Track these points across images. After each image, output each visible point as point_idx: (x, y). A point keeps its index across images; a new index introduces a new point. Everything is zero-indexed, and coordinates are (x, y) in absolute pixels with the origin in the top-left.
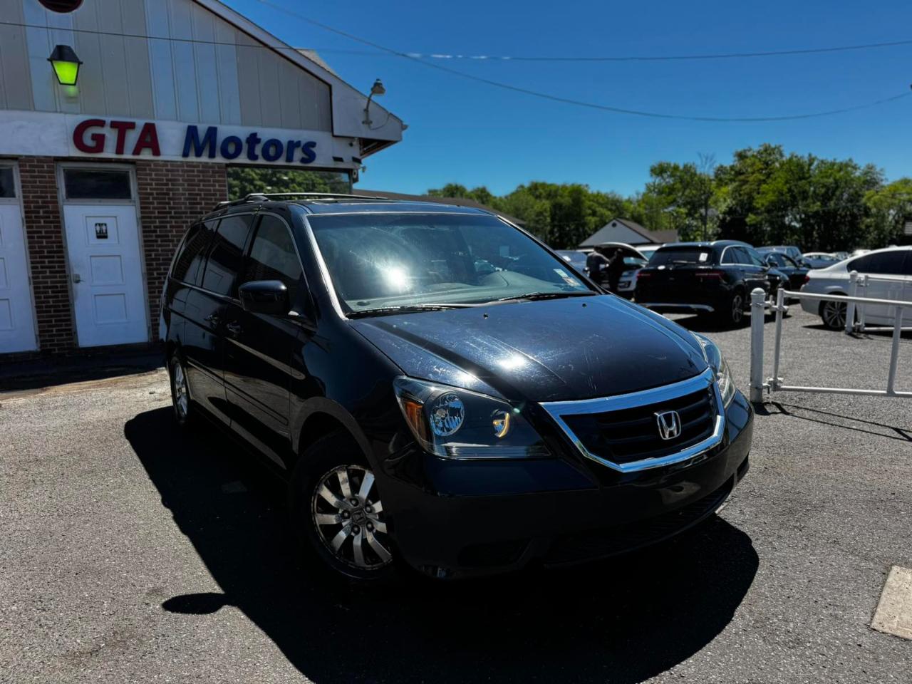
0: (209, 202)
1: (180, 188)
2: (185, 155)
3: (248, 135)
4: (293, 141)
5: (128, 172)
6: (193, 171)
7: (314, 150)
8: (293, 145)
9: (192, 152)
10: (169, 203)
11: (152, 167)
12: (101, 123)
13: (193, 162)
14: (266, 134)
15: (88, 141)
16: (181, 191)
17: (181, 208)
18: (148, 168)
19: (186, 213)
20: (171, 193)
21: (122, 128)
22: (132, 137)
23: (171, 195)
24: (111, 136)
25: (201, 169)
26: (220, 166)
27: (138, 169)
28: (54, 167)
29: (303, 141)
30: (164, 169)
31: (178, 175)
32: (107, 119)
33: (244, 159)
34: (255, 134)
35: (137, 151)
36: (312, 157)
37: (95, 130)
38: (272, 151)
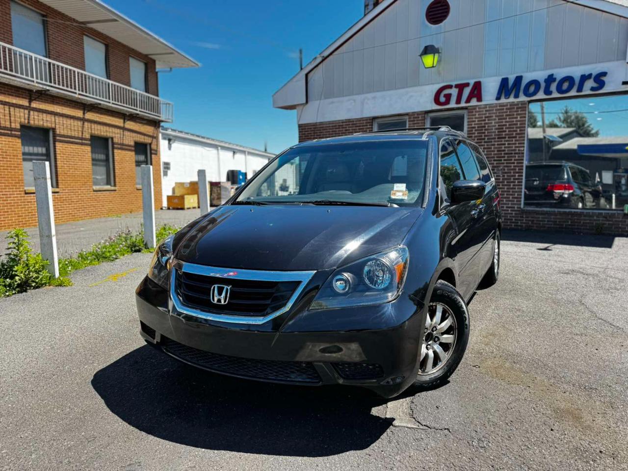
0: (512, 130)
1: (493, 122)
2: (498, 98)
3: (546, 77)
4: (585, 75)
5: (464, 115)
6: (503, 109)
7: (604, 79)
8: (584, 78)
9: (503, 96)
10: (485, 133)
11: (477, 110)
12: (450, 87)
13: (503, 103)
14: (560, 73)
15: (442, 99)
16: (493, 124)
17: (492, 135)
18: (474, 111)
19: (495, 138)
20: (487, 126)
21: (461, 87)
22: (467, 92)
23: (486, 128)
24: (454, 92)
25: (509, 107)
26: (523, 103)
27: (469, 112)
28: (425, 117)
29: (594, 73)
30: (484, 110)
31: (493, 113)
32: (454, 84)
33: (541, 95)
34: (552, 75)
35: (468, 101)
36: (602, 84)
37: (447, 92)
38: (565, 85)
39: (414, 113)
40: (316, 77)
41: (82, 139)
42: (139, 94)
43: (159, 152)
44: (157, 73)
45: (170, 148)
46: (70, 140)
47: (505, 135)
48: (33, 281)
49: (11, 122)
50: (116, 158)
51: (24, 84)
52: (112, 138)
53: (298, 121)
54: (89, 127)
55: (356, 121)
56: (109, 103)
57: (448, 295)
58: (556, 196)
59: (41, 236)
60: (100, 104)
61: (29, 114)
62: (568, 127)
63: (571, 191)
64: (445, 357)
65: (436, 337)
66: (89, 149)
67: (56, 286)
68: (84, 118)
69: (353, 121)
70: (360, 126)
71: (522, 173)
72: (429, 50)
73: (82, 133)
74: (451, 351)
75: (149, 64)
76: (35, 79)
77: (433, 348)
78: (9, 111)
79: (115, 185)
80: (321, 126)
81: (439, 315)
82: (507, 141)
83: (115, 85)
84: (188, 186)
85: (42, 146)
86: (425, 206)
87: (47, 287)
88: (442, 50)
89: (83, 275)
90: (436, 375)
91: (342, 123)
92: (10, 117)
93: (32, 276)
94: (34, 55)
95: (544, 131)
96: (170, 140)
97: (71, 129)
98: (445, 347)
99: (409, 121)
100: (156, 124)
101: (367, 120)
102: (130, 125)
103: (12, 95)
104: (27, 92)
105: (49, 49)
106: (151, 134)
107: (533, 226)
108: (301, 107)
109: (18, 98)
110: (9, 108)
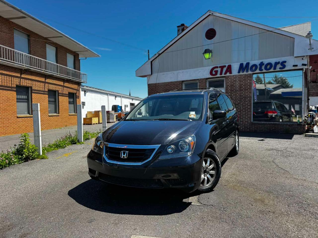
0: (246, 86)
1: (237, 83)
2: (239, 72)
3: (260, 63)
4: (276, 62)
5: (224, 80)
6: (241, 77)
7: (285, 64)
8: (276, 64)
9: (241, 71)
10: (233, 88)
11: (230, 77)
12: (217, 67)
13: (241, 74)
14: (266, 61)
15: (214, 73)
18: (228, 78)
19: (238, 90)
20: (234, 85)
21: (222, 67)
22: (225, 69)
24: (219, 70)
25: (244, 76)
26: (250, 74)
27: (226, 79)
28: (206, 81)
29: (281, 61)
30: (233, 77)
31: (237, 79)
32: (219, 66)
33: (258, 71)
34: (262, 62)
35: (225, 73)
36: (284, 66)
37: (216, 69)
38: (268, 67)
39: (201, 79)
40: (156, 63)
41: (44, 91)
42: (72, 70)
43: (80, 97)
44: (79, 60)
45: (85, 95)
46: (38, 92)
47: (243, 89)
48: (31, 157)
49: (12, 84)
50: (60, 100)
51: (19, 67)
52: (58, 91)
53: (148, 82)
54: (48, 86)
55: (175, 83)
56: (58, 74)
57: (212, 155)
58: (269, 116)
59: (35, 136)
60: (53, 75)
61: (20, 80)
62: (277, 84)
63: (276, 114)
64: (212, 180)
65: (208, 172)
66: (47, 96)
67: (41, 159)
68: (45, 82)
69: (173, 83)
70: (176, 85)
71: (251, 106)
72: (207, 51)
73: (44, 89)
74: (214, 178)
75: (76, 56)
76: (24, 65)
77: (207, 176)
78: (11, 79)
79: (59, 113)
80: (159, 85)
81: (208, 162)
82: (244, 91)
83: (60, 66)
84: (94, 113)
85: (25, 95)
86: (202, 120)
87: (37, 159)
88: (213, 51)
89: (52, 154)
90: (208, 187)
91: (168, 83)
92: (12, 82)
93: (31, 154)
94: (24, 54)
95: (265, 86)
96: (85, 91)
97: (39, 87)
98: (212, 176)
99: (199, 83)
100: (79, 84)
101: (179, 82)
102: (66, 84)
103: (13, 72)
104: (20, 70)
105: (30, 50)
106: (76, 89)
107: (257, 130)
108: (149, 76)
109: (15, 73)
110: (11, 78)
